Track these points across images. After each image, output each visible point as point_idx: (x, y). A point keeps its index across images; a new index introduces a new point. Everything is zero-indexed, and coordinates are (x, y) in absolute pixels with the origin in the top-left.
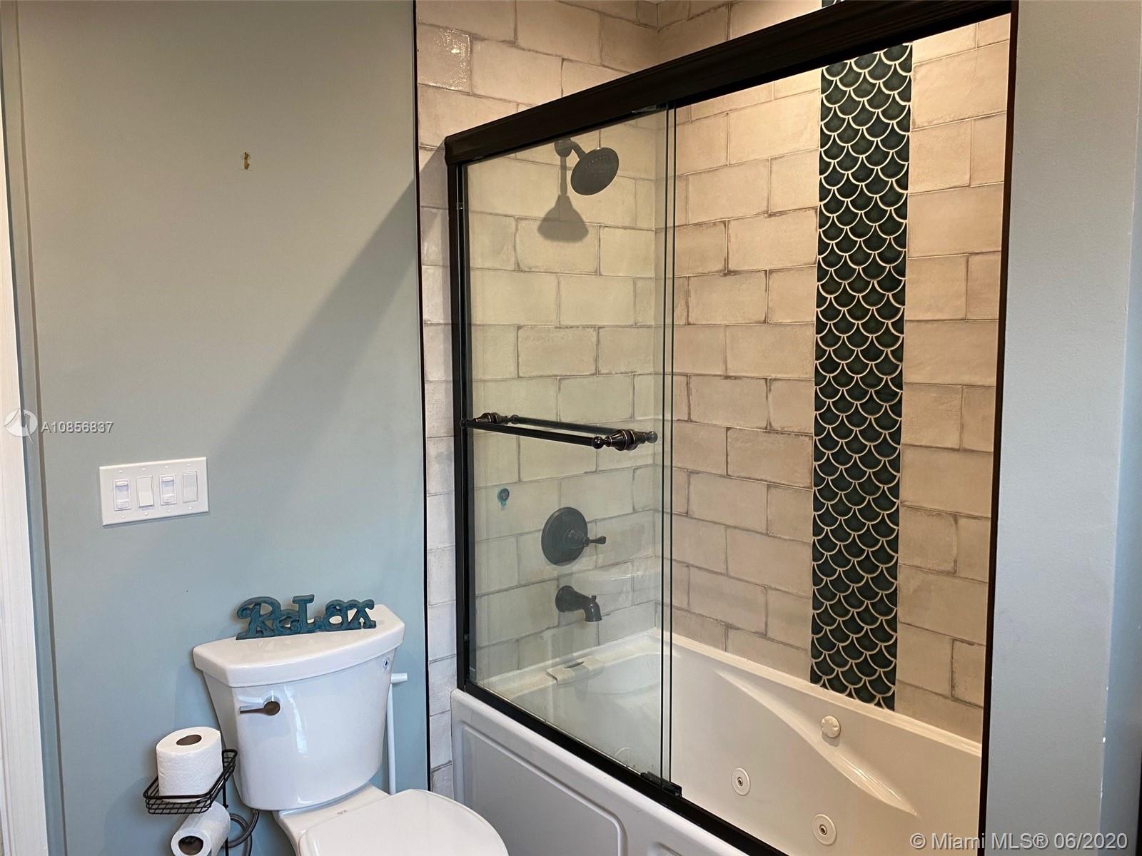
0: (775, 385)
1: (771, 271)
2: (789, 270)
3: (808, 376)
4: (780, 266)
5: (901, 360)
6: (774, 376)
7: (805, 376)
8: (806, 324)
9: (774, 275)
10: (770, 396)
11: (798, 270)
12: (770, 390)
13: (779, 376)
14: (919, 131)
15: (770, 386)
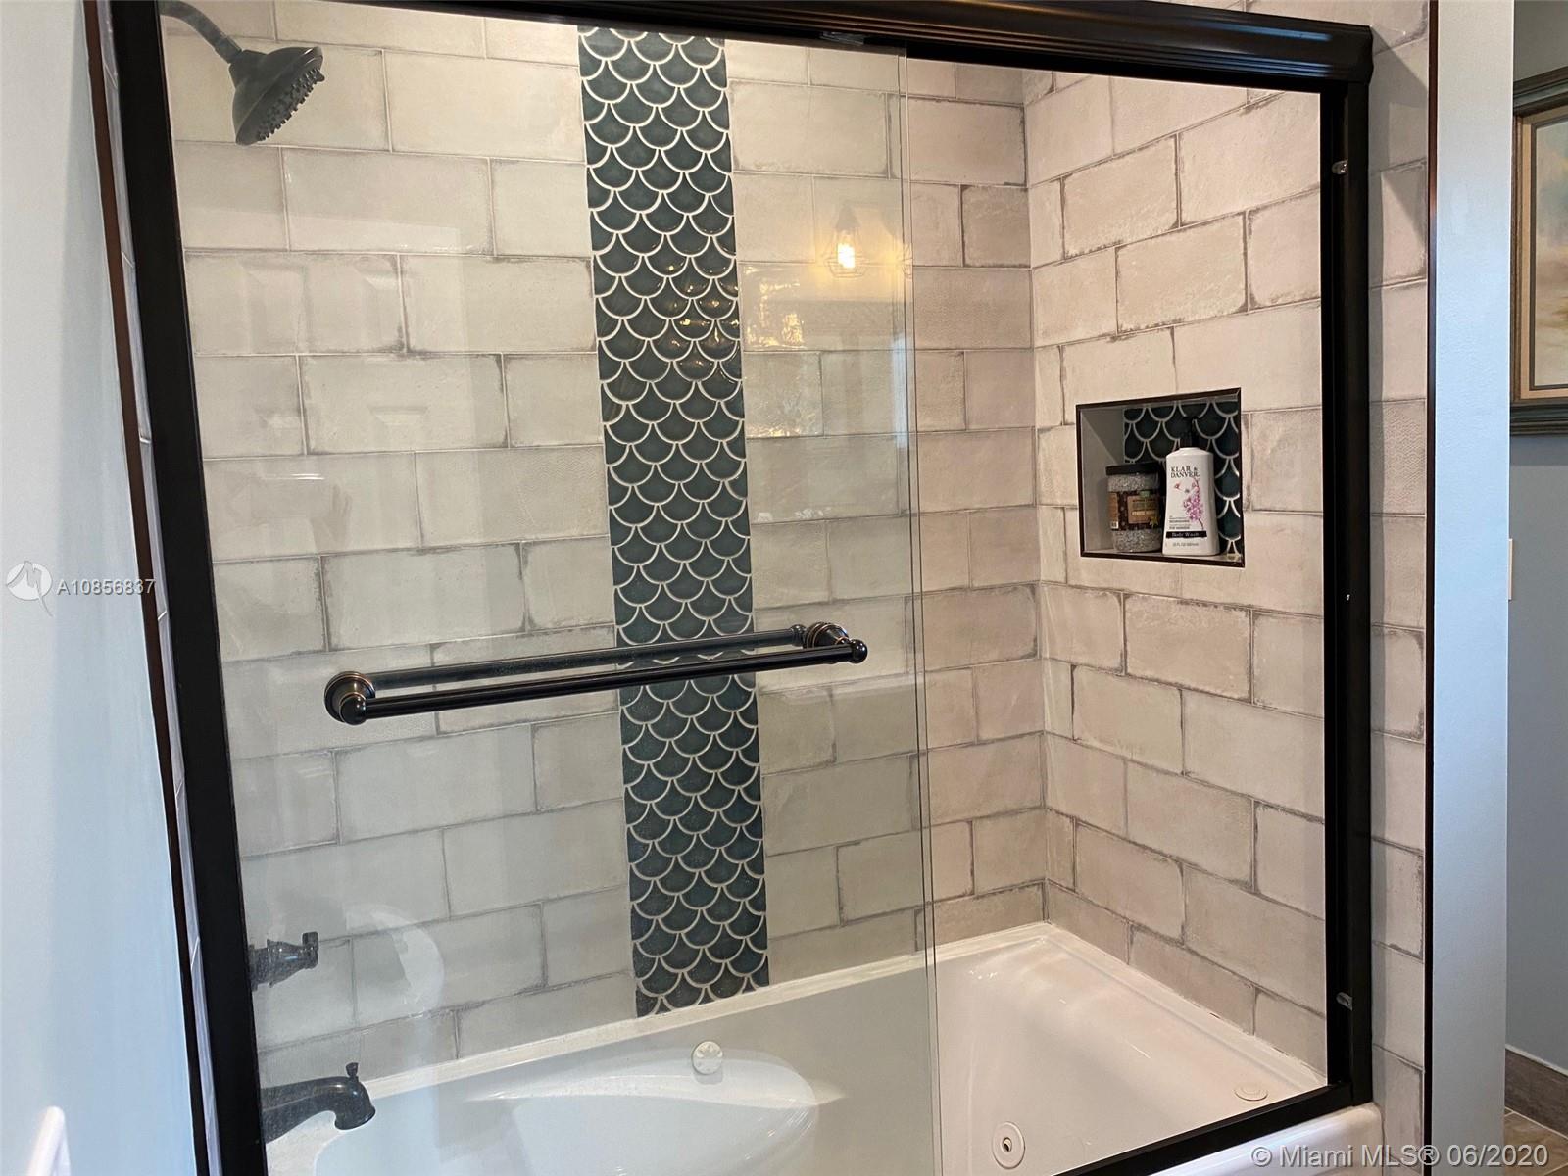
0: (535, 555)
1: (509, 357)
2: (544, 357)
3: (598, 531)
4: (524, 350)
5: (745, 495)
6: (531, 537)
7: (593, 532)
8: (588, 448)
9: (514, 364)
10: (527, 572)
11: (563, 359)
12: (526, 562)
13: (542, 536)
14: (744, 174)
15: (526, 557)
